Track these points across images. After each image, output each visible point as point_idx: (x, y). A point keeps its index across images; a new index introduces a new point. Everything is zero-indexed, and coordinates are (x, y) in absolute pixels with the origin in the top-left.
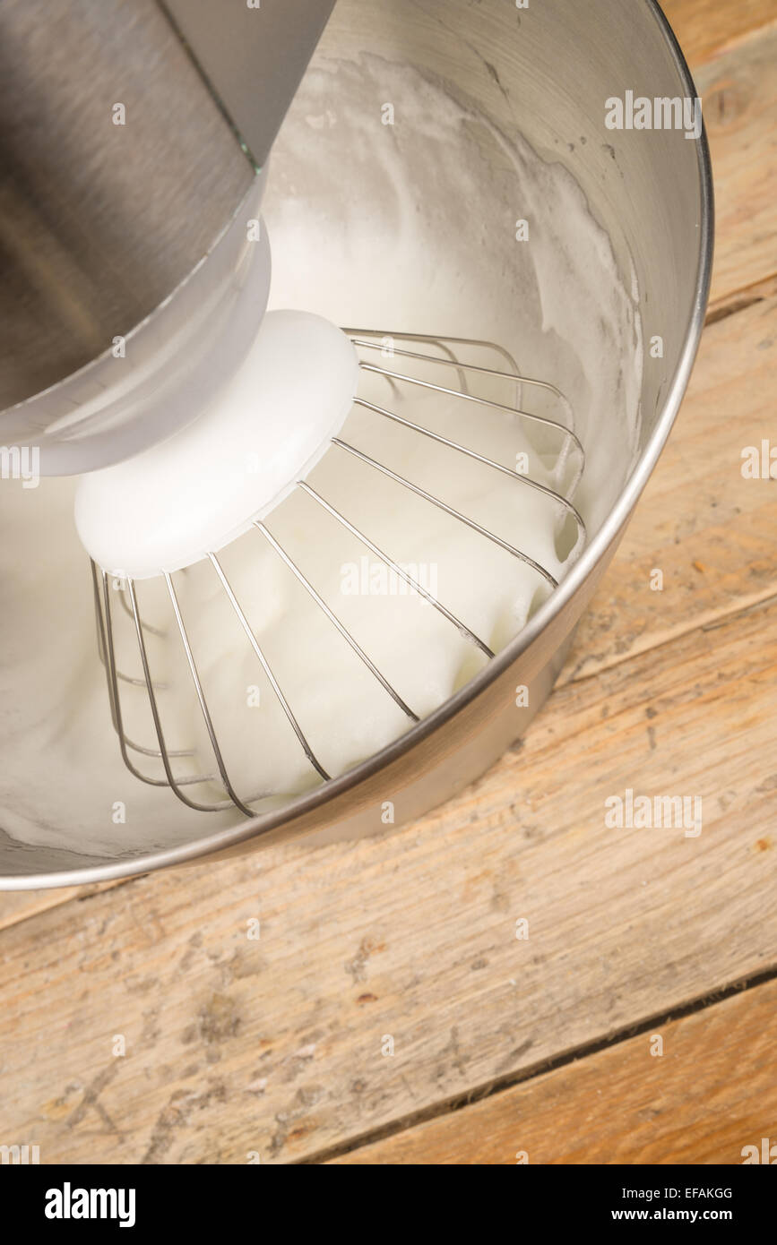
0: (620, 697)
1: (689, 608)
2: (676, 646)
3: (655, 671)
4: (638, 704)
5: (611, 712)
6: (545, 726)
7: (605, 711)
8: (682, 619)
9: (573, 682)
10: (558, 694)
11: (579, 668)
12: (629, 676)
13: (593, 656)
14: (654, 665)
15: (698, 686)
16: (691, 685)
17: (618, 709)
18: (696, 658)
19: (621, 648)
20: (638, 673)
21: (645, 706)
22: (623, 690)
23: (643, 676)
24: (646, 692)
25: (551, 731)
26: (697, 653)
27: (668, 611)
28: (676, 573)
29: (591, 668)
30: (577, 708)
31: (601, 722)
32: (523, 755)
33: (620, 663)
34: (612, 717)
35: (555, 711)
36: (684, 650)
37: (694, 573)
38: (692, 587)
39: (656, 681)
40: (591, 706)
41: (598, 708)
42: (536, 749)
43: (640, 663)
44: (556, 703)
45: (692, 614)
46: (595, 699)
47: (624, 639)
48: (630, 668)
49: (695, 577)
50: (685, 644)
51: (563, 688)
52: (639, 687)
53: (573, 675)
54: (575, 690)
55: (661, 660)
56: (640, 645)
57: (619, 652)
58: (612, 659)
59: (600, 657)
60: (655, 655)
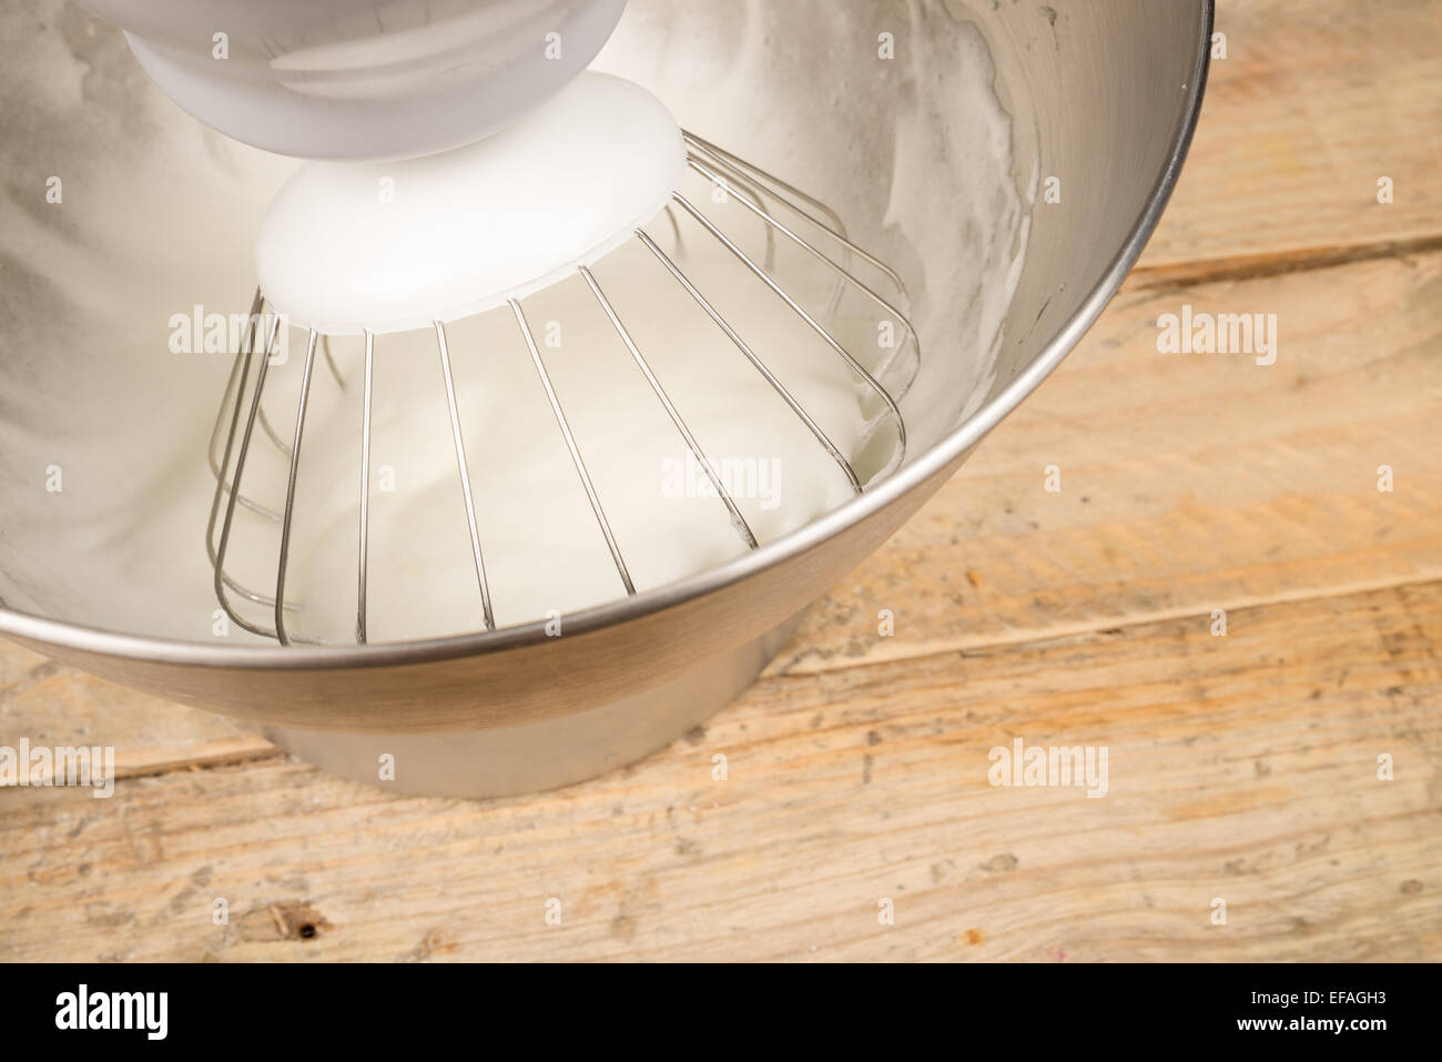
0: (840, 708)
1: (949, 625)
2: (923, 665)
3: (890, 689)
4: (861, 724)
5: (825, 724)
6: (738, 720)
7: (817, 721)
8: (939, 636)
9: (784, 675)
10: (764, 685)
11: (797, 661)
12: (858, 687)
13: (818, 652)
14: (892, 681)
15: (939, 720)
16: (932, 717)
17: (835, 723)
18: (944, 686)
19: (855, 650)
20: (871, 685)
21: (869, 728)
22: (845, 701)
23: (875, 691)
24: (873, 711)
25: (743, 727)
26: (947, 680)
27: (923, 621)
28: (944, 578)
29: (811, 664)
30: (784, 708)
31: (808, 734)
32: (701, 748)
33: (849, 668)
34: (825, 731)
35: (754, 705)
36: (933, 673)
37: (966, 584)
38: (959, 601)
39: (890, 701)
40: (801, 710)
41: (809, 716)
42: (719, 745)
43: (875, 674)
44: (757, 694)
45: (952, 633)
46: (810, 702)
47: (861, 640)
48: (862, 677)
49: (966, 590)
50: (936, 665)
51: (771, 679)
52: (865, 703)
53: (786, 667)
54: (786, 686)
55: (901, 677)
56: (878, 654)
57: (850, 654)
58: (840, 661)
59: (827, 655)
60: (897, 670)
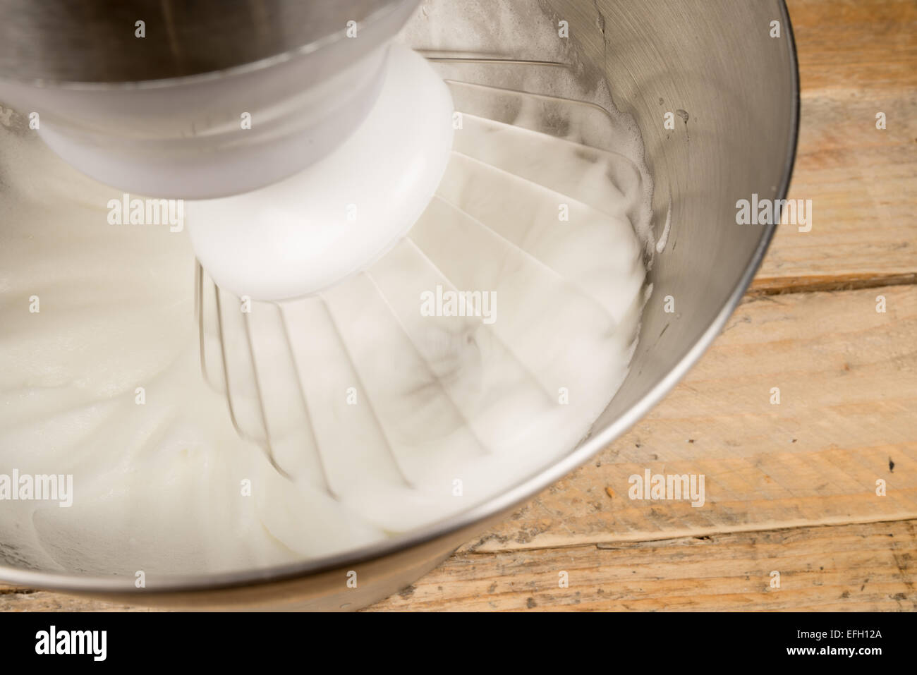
0: (509, 580)
1: (591, 524)
2: (570, 553)
3: (546, 568)
4: (525, 592)
5: (497, 591)
6: (437, 583)
7: (493, 587)
8: (583, 532)
9: (473, 552)
10: (457, 559)
11: (482, 542)
12: (523, 565)
13: (497, 537)
14: (547, 562)
15: (578, 593)
16: (574, 591)
17: (503, 590)
18: (584, 569)
19: (523, 537)
20: (530, 565)
21: (528, 595)
22: (514, 575)
23: (534, 568)
24: (533, 583)
25: (440, 588)
26: (587, 565)
27: (573, 520)
28: (589, 491)
29: (492, 546)
30: (469, 576)
31: (485, 596)
32: (409, 601)
33: (518, 550)
34: (497, 595)
35: (450, 573)
36: (575, 558)
37: (604, 496)
38: (598, 508)
39: (543, 578)
40: (482, 579)
41: (487, 583)
42: (423, 600)
43: (536, 556)
44: (453, 565)
45: (592, 530)
46: (488, 574)
47: (528, 531)
48: (526, 558)
49: (604, 500)
50: (579, 553)
51: (463, 554)
52: (526, 577)
53: (474, 547)
54: (473, 560)
55: (554, 561)
56: (540, 541)
57: (519, 541)
58: (512, 545)
59: (503, 540)
60: (551, 554)
